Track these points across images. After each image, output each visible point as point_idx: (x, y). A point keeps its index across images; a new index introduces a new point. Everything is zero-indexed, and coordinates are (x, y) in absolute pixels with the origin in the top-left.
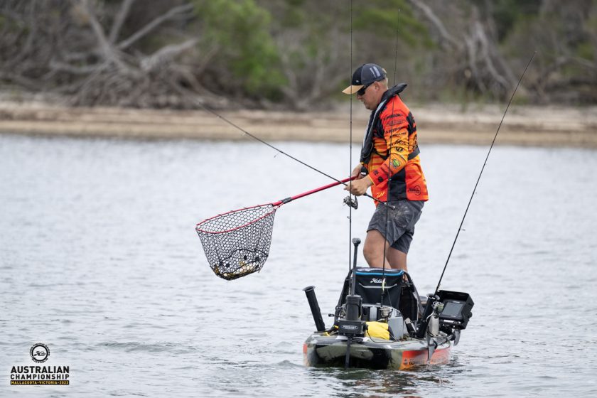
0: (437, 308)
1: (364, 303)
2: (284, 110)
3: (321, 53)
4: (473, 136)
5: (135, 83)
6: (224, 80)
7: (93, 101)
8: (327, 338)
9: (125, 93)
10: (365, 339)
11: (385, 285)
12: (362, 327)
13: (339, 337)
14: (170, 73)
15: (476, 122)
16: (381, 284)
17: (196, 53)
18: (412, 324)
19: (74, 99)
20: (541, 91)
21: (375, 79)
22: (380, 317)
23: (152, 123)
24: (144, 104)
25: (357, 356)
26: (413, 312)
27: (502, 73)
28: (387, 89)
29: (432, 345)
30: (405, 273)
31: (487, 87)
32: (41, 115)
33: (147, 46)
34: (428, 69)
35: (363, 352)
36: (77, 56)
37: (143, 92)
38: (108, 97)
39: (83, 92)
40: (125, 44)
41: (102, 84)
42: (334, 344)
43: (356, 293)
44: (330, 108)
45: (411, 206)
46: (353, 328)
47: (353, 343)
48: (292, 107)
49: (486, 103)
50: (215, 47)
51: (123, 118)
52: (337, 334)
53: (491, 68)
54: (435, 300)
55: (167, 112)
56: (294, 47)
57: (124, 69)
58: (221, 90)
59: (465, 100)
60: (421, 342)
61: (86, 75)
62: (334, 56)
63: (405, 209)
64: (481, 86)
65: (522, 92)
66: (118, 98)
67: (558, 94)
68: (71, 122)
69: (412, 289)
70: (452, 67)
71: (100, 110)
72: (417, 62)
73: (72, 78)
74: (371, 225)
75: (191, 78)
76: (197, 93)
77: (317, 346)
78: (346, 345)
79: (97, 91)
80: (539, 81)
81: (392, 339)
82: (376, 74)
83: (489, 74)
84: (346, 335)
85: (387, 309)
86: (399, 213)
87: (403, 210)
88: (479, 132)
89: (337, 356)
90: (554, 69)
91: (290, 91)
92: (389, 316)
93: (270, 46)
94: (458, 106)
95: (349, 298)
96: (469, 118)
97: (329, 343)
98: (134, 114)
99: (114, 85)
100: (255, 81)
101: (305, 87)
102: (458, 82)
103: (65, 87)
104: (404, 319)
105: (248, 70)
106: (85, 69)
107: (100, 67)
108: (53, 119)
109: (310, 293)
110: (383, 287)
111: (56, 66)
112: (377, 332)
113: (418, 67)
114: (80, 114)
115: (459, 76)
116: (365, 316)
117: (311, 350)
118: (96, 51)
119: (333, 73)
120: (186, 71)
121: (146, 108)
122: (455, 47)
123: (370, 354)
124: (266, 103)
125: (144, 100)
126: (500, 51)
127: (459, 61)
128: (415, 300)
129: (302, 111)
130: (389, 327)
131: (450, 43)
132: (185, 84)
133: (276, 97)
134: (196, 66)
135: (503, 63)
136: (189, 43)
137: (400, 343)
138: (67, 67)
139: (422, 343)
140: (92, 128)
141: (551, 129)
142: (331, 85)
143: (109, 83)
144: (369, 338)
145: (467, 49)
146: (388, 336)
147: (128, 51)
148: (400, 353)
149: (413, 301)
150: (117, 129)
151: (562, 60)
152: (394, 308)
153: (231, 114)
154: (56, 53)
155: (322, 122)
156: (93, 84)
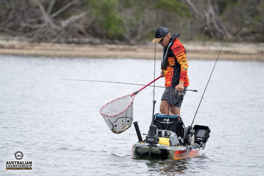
0: (192, 132)
2: (125, 44)
3: (141, 19)
5: (59, 32)
6: (98, 31)
7: (40, 40)
8: (142, 144)
9: (54, 37)
10: (158, 145)
12: (157, 140)
13: (147, 144)
14: (74, 28)
15: (209, 50)
16: (167, 121)
17: (85, 19)
18: (181, 139)
19: (32, 39)
20: (238, 36)
22: (166, 135)
23: (66, 50)
24: (63, 42)
25: (154, 152)
26: (182, 134)
27: (221, 28)
29: (189, 149)
30: (179, 116)
31: (214, 34)
32: (17, 46)
33: (64, 16)
34: (189, 26)
35: (157, 151)
36: (33, 20)
37: (62, 36)
38: (46, 39)
39: (36, 36)
40: (54, 15)
41: (44, 33)
42: (144, 147)
44: (145, 44)
46: (152, 140)
47: (152, 146)
48: (128, 43)
49: (214, 41)
50: (94, 16)
51: (53, 48)
53: (216, 26)
54: (191, 129)
55: (73, 45)
56: (129, 17)
57: (54, 26)
58: (96, 35)
59: (205, 40)
61: (37, 29)
62: (147, 20)
64: (212, 34)
65: (230, 36)
66: (51, 39)
67: (246, 37)
68: (30, 49)
69: (182, 123)
70: (199, 26)
71: (43, 44)
72: (183, 23)
73: (31, 30)
75: (83, 30)
76: (86, 37)
77: (137, 148)
78: (149, 147)
79: (42, 36)
80: (238, 32)
81: (171, 145)
82: (166, 31)
83: (215, 28)
84: (149, 143)
85: (169, 132)
88: (211, 54)
89: (145, 152)
90: (244, 26)
91: (127, 36)
92: (169, 135)
93: (118, 16)
94: (201, 43)
95: (151, 126)
96: (206, 48)
97: (142, 146)
98: (58, 46)
99: (49, 33)
100: (111, 32)
101: (134, 34)
102: (201, 32)
103: (28, 34)
104: (178, 137)
105: (108, 26)
106: (36, 26)
107: (43, 25)
108: (22, 48)
109: (136, 124)
110: (168, 123)
111: (23, 25)
112: (163, 142)
113: (184, 25)
114: (34, 46)
115: (202, 29)
116: (160, 135)
117: (134, 149)
118: (42, 18)
119: (146, 28)
120: (81, 27)
121: (63, 43)
122: (200, 17)
123: (160, 152)
124: (116, 41)
125: (63, 40)
126: (220, 18)
127: (202, 23)
129: (133, 45)
130: (170, 140)
131: (198, 15)
132: (81, 33)
133: (121, 39)
134: (86, 24)
135: (222, 23)
136: (82, 15)
137: (174, 147)
138: (28, 25)
139: (185, 148)
140: (39, 52)
141: (243, 53)
142: (145, 33)
143: (47, 32)
144: (160, 145)
145: (205, 17)
146: (169, 144)
147: (56, 18)
148: (174, 152)
149: (182, 129)
150: (51, 52)
151: (247, 22)
152: (172, 132)
153: (101, 46)
154: (24, 19)
155: (141, 50)
156: (40, 33)
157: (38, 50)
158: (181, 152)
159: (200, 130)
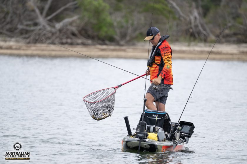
0: (178, 129)
2: (115, 45)
3: (130, 22)
4: (193, 56)
5: (53, 34)
6: (90, 33)
7: (36, 41)
8: (132, 138)
9: (49, 38)
10: (147, 140)
12: (146, 135)
13: (136, 139)
14: (68, 30)
15: (194, 50)
16: (156, 117)
17: (78, 22)
18: (168, 135)
19: (28, 40)
20: (221, 38)
22: (154, 131)
23: (60, 51)
24: (57, 43)
25: (143, 147)
26: (169, 129)
27: (205, 30)
29: (175, 144)
30: (166, 113)
31: (199, 35)
32: (14, 47)
33: (58, 19)
34: (175, 28)
35: (145, 145)
36: (29, 23)
37: (57, 38)
39: (32, 38)
40: (49, 18)
41: (39, 34)
42: (134, 141)
43: (144, 121)
44: (134, 44)
46: (142, 135)
47: (142, 141)
48: (118, 44)
49: (199, 42)
50: (86, 19)
51: (48, 48)
52: (135, 137)
53: (200, 28)
54: (178, 125)
55: (66, 46)
56: (119, 19)
57: (49, 28)
58: (89, 37)
59: (190, 41)
60: (171, 142)
61: (33, 31)
62: (135, 23)
64: (196, 35)
65: (213, 37)
66: (46, 40)
67: (228, 39)
68: (26, 50)
69: (169, 120)
70: (184, 28)
71: (39, 45)
73: (27, 32)
75: (76, 32)
76: (79, 38)
77: (127, 142)
78: (139, 142)
79: (37, 38)
80: (220, 33)
81: (158, 140)
82: (157, 30)
83: (200, 30)
84: (139, 138)
85: (157, 128)
88: (195, 54)
89: (135, 146)
90: (227, 28)
91: (117, 37)
92: (158, 131)
93: (109, 19)
94: (187, 44)
95: (141, 123)
96: (191, 48)
97: (132, 141)
98: (52, 47)
99: (44, 35)
100: (103, 33)
101: (124, 36)
102: (187, 34)
103: (24, 36)
104: (165, 132)
105: (100, 28)
106: (32, 28)
107: (38, 27)
108: (19, 49)
109: (126, 119)
111: (20, 27)
112: (152, 137)
113: (170, 27)
114: (30, 47)
115: (187, 31)
116: (148, 130)
117: (124, 143)
118: (37, 21)
119: (135, 30)
120: (74, 29)
121: (58, 44)
122: (185, 19)
123: (149, 146)
124: (107, 42)
125: (57, 41)
126: (204, 21)
127: (187, 25)
129: (122, 45)
130: (158, 135)
131: (183, 17)
132: (74, 34)
133: (111, 40)
134: (79, 27)
135: (205, 26)
136: (75, 18)
137: (162, 142)
138: (25, 27)
140: (35, 52)
141: (226, 53)
142: (134, 35)
143: (42, 34)
144: (149, 140)
145: (190, 20)
147: (50, 20)
148: (161, 147)
149: (169, 125)
150: (46, 53)
151: (230, 24)
152: (160, 128)
153: (93, 47)
154: (20, 21)
155: (130, 50)
156: (35, 34)
157: (34, 50)
158: (168, 147)
159: (185, 125)
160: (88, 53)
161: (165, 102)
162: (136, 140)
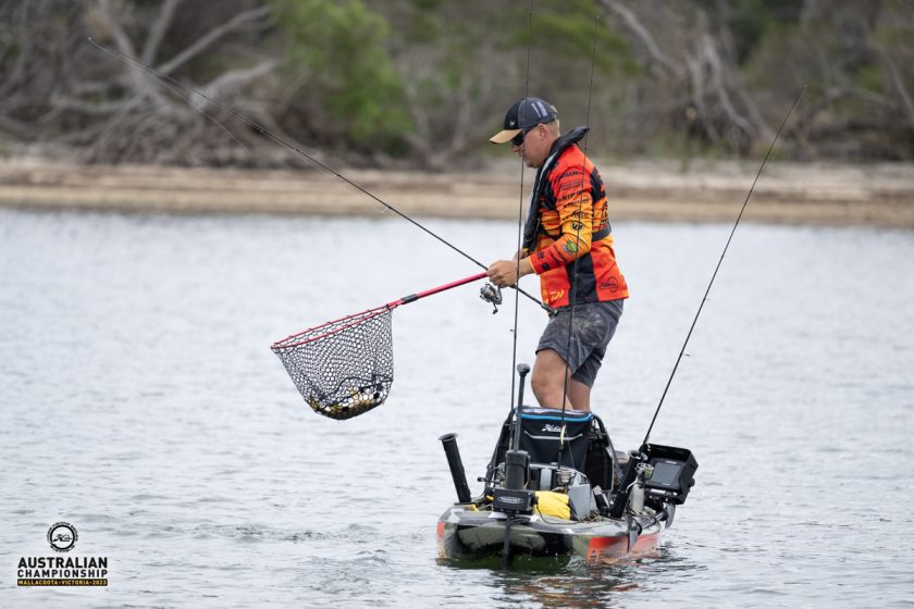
0: (643, 473)
1: (532, 461)
2: (411, 169)
3: (467, 83)
4: (700, 209)
5: (181, 128)
6: (318, 123)
7: (118, 156)
8: (475, 514)
9: (166, 144)
10: (534, 518)
11: (565, 436)
12: (530, 500)
13: (494, 515)
14: (236, 113)
15: (704, 188)
16: (558, 434)
17: (274, 82)
18: (604, 496)
19: (89, 153)
20: (803, 140)
21: (539, 120)
22: (556, 484)
23: (207, 190)
25: (519, 543)
26: (605, 475)
27: (743, 112)
28: (559, 135)
29: (635, 529)
30: (595, 417)
31: (721, 133)
32: (38, 177)
33: (199, 72)
34: (630, 106)
35: (528, 538)
36: (92, 87)
37: (195, 142)
38: (140, 150)
39: (103, 142)
40: (167, 68)
41: (131, 130)
42: (485, 525)
43: (521, 448)
44: (479, 167)
45: (605, 314)
46: (515, 501)
47: (515, 523)
48: (423, 165)
49: (720, 158)
50: (304, 72)
51: (164, 181)
52: (489, 509)
53: (726, 104)
54: (640, 461)
55: (231, 172)
56: (424, 73)
57: (165, 107)
58: (313, 139)
59: (687, 155)
60: (617, 524)
61: (106, 117)
62: (486, 86)
63: (597, 318)
64: (712, 132)
65: (770, 139)
66: (156, 151)
67: (830, 145)
68: (84, 187)
69: (606, 441)
70: (668, 104)
71: (128, 168)
72: (612, 96)
73: (85, 120)
74: (543, 341)
75: (267, 121)
76: (277, 144)
77: (460, 527)
78: (504, 527)
79: (123, 142)
80: (800, 125)
81: (573, 518)
82: (540, 112)
83: (724, 113)
84: (505, 511)
85: (567, 472)
86: (587, 324)
87: (593, 320)
88: (708, 202)
89: (489, 543)
90: (824, 107)
91: (419, 141)
92: (570, 483)
93: (388, 72)
94: (676, 164)
95: (510, 455)
96: (693, 181)
97: (478, 522)
98: (180, 176)
99: (150, 131)
100: (365, 126)
101: (442, 135)
102: (675, 126)
103: (75, 135)
104: (593, 486)
105: (354, 108)
106: (105, 107)
107: (127, 104)
108: (56, 183)
109: (449, 444)
110: (562, 438)
111: (60, 102)
112: (551, 507)
113: (615, 103)
114: (96, 176)
115: (677, 117)
116: (534, 483)
117: (450, 532)
118: (123, 80)
119: (485, 113)
120: (259, 109)
121: (198, 166)
122: (671, 73)
123: (541, 542)
124: (382, 158)
125: (195, 154)
126: (739, 78)
127: (677, 94)
128: (609, 459)
129: (438, 171)
130: (570, 500)
131: (663, 66)
132: (257, 130)
133: (396, 150)
134: (276, 101)
135: (745, 96)
136: (264, 67)
137: (585, 525)
138: (77, 104)
139: (619, 526)
140: (116, 197)
141: (820, 197)
143: (141, 129)
144: (539, 517)
145: (689, 76)
146: (567, 514)
147: (171, 78)
148: (586, 541)
149: (606, 460)
150: (155, 198)
151: (834, 92)
152: (579, 474)
154: (61, 82)
155: (468, 187)
156: (117, 130)
157: (112, 188)
158: (609, 541)
159: (662, 460)
160: (311, 199)
161: (594, 378)
162: (493, 520)
